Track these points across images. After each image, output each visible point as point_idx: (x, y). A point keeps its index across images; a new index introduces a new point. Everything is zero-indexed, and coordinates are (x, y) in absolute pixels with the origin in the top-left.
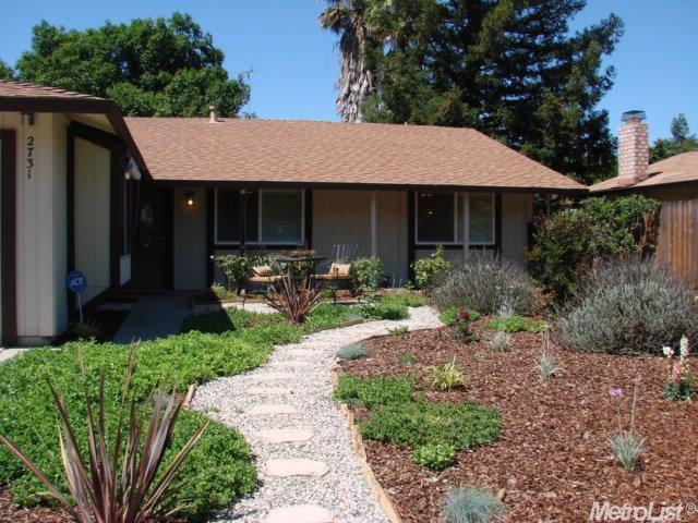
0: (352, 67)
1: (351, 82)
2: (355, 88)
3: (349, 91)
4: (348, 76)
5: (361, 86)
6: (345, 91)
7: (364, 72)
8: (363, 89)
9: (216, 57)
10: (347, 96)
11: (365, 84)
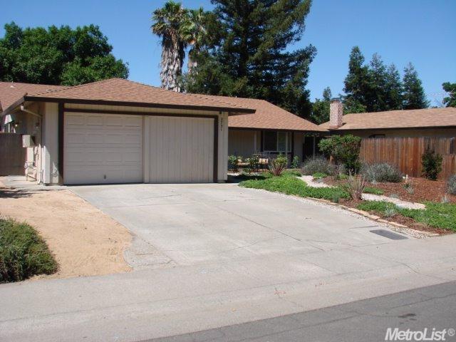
0: (170, 56)
1: (169, 64)
2: (171, 67)
3: (168, 69)
4: (167, 61)
5: (174, 66)
6: (166, 69)
7: (176, 59)
8: (176, 69)
9: (107, 49)
10: (167, 71)
11: (177, 66)
